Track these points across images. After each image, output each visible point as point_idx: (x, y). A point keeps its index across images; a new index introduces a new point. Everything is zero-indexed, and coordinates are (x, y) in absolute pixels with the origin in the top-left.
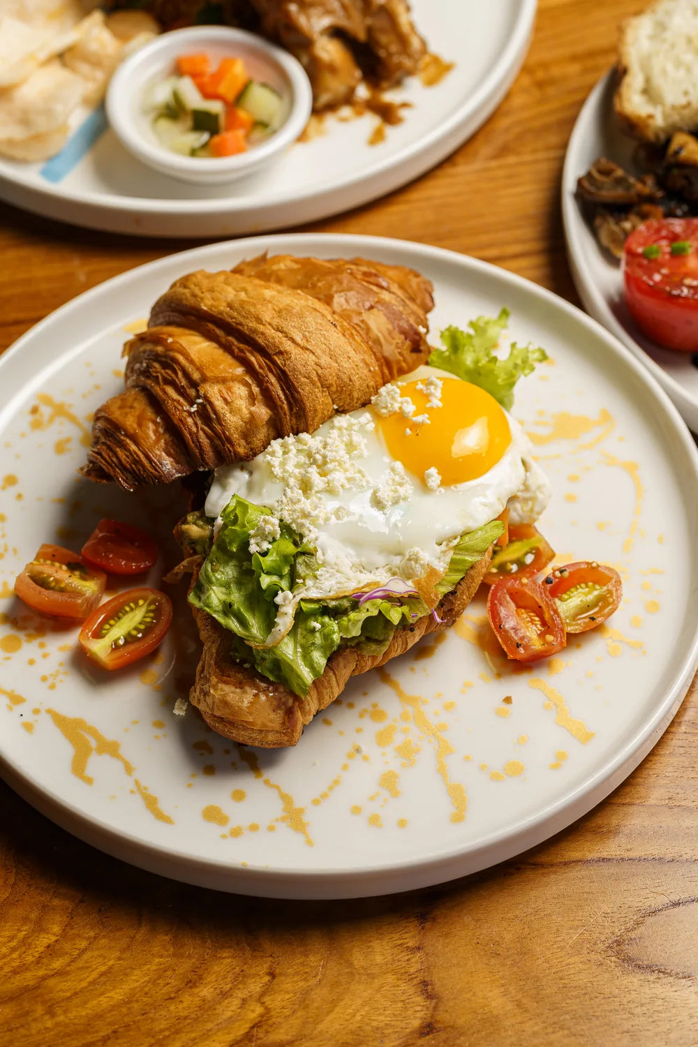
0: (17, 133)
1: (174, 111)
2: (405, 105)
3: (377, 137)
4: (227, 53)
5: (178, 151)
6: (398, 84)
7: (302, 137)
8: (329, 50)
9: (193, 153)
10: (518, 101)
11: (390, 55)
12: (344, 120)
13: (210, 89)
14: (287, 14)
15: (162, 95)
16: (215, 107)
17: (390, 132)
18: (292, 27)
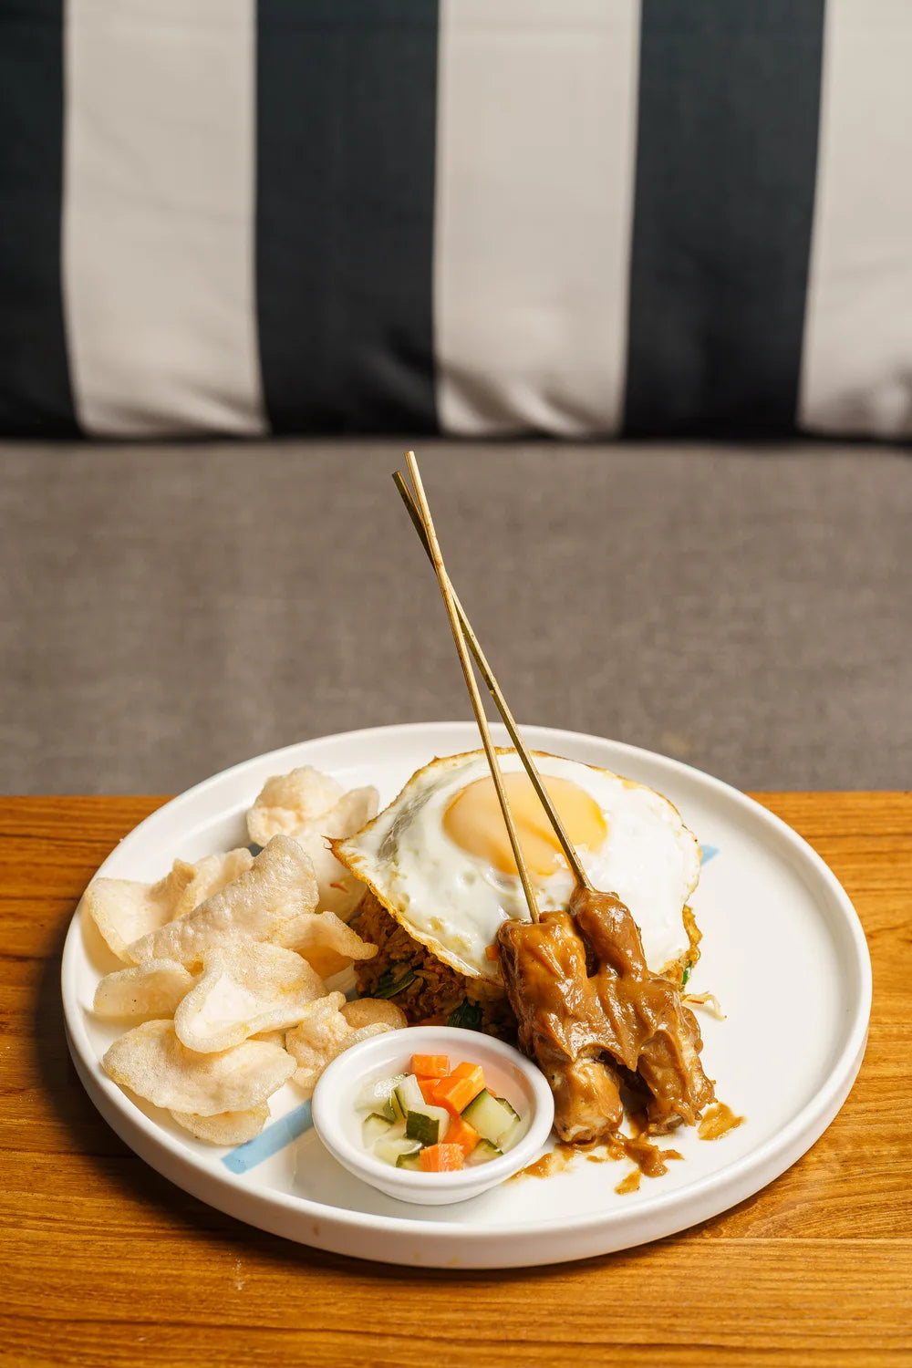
0: (206, 1109)
1: (392, 1113)
2: (672, 1155)
3: (629, 1185)
4: (469, 1058)
5: (382, 1157)
6: (671, 1129)
7: (537, 1169)
8: (590, 1074)
9: (400, 1162)
10: (814, 1174)
11: (663, 1093)
12: (594, 1159)
13: (436, 1094)
14: (544, 1024)
15: (383, 1092)
16: (438, 1114)
17: (645, 1181)
18: (548, 1039)
